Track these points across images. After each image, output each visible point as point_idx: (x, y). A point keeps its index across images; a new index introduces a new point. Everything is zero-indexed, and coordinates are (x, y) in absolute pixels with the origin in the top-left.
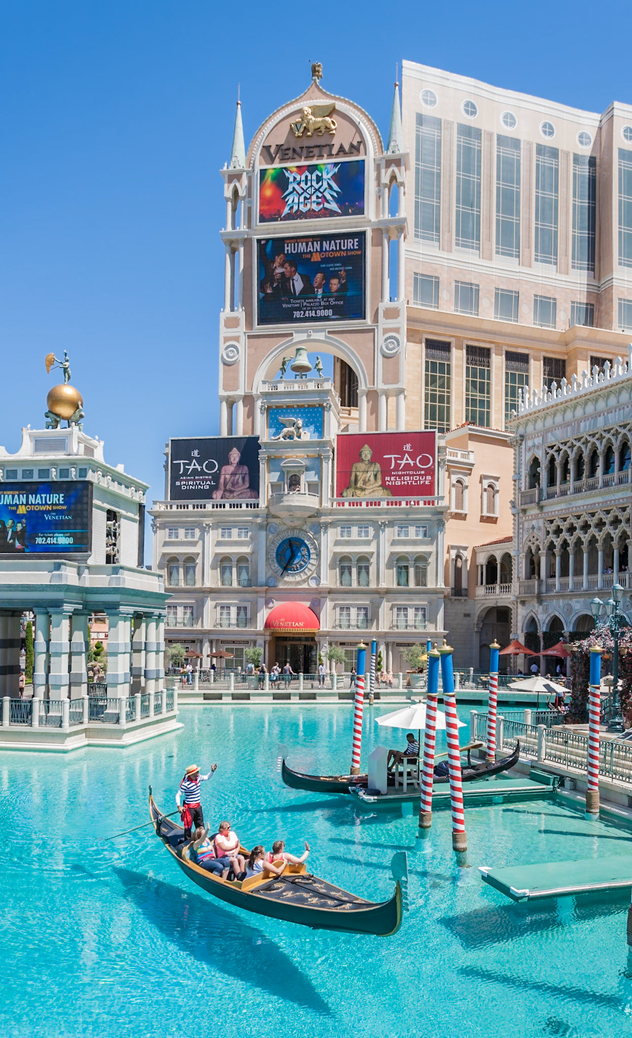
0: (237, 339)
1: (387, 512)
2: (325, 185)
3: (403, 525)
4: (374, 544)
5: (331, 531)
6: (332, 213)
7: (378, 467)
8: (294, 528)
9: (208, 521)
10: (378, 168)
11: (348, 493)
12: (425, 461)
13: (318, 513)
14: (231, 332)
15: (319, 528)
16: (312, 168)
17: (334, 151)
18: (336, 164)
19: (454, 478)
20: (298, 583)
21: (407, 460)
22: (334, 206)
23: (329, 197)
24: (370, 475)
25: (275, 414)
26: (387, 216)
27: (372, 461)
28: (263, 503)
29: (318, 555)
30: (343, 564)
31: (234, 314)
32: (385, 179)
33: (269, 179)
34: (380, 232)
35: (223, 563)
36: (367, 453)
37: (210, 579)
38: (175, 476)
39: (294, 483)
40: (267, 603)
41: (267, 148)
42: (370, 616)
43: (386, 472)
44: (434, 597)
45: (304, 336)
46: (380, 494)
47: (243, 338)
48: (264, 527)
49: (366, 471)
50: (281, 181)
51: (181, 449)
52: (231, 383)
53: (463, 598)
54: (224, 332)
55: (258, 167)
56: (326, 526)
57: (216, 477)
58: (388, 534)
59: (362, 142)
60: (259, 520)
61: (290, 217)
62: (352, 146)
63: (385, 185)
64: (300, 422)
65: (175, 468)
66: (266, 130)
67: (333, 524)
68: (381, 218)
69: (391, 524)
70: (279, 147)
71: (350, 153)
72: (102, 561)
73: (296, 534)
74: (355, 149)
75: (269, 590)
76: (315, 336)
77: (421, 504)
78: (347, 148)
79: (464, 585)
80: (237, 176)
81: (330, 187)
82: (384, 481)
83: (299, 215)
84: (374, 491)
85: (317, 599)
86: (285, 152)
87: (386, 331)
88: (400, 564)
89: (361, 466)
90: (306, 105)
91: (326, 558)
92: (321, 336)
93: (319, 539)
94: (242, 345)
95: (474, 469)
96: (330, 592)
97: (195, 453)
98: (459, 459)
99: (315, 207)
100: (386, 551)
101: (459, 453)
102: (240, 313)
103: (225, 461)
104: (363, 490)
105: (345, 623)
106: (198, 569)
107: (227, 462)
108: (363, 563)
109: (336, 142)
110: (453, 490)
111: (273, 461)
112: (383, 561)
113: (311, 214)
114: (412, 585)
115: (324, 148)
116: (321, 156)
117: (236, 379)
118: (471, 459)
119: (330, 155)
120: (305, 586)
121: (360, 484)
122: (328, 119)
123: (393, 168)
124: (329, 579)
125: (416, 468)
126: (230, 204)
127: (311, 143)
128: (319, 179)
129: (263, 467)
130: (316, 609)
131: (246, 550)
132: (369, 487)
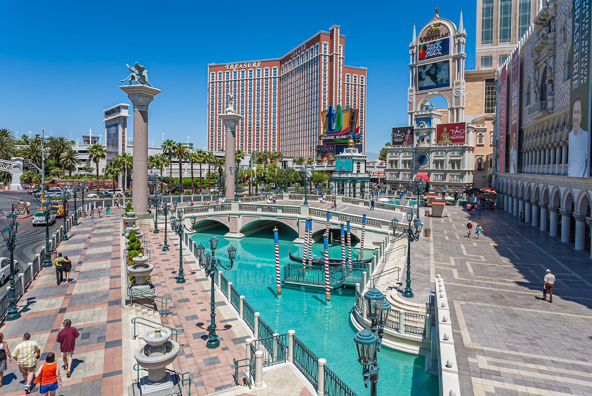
0: (412, 95)
1: (449, 148)
2: (438, 47)
3: (454, 151)
4: (445, 157)
5: (433, 153)
6: (440, 55)
7: (448, 133)
8: (423, 153)
9: (401, 151)
10: (454, 38)
11: (440, 142)
12: (462, 131)
13: (429, 148)
14: (411, 94)
15: (430, 152)
16: (433, 43)
17: (440, 36)
18: (441, 40)
19: (478, 134)
20: (424, 168)
21: (457, 131)
22: (440, 53)
23: (439, 51)
24: (446, 136)
25: (418, 120)
26: (457, 54)
27: (447, 132)
28: (415, 146)
29: (429, 160)
30: (436, 162)
31: (412, 88)
32: (456, 42)
33: (421, 48)
34: (454, 58)
35: (404, 162)
36: (445, 129)
37: (401, 166)
38: (394, 138)
39: (423, 140)
40: (416, 174)
41: (421, 39)
42: (444, 178)
43: (451, 135)
44: (462, 172)
45: (431, 93)
46: (449, 141)
47: (414, 95)
48: (415, 152)
49: (445, 135)
50: (425, 48)
51: (395, 130)
52: (411, 108)
53: (482, 172)
54: (409, 94)
55: (419, 44)
56: (432, 152)
57: (404, 138)
58: (449, 154)
59: (449, 32)
60: (414, 150)
61: (427, 58)
62: (446, 34)
63: (457, 44)
64: (424, 123)
65: (394, 135)
66: (421, 33)
67: (434, 151)
68: (455, 54)
69: (450, 151)
70: (424, 38)
71: (445, 36)
72: (356, 172)
73: (424, 154)
74: (447, 35)
75: (417, 170)
76: (435, 93)
77: (459, 145)
78: (444, 35)
79: (482, 167)
80: (413, 47)
81: (439, 47)
82: (450, 138)
83: (430, 57)
84: (447, 140)
85: (429, 172)
86: (426, 39)
87: (456, 89)
88: (452, 163)
89: (443, 133)
90: (432, 24)
91: (432, 161)
92: (436, 93)
93: (429, 155)
94: (414, 97)
95: (487, 130)
96: (433, 170)
97: (399, 131)
98: (481, 127)
99: (435, 54)
100: (449, 159)
101: (481, 125)
102: (414, 88)
103: (406, 133)
104: (444, 140)
105: (437, 179)
106: (398, 164)
107: (407, 134)
108: (442, 162)
109: (441, 34)
110: (478, 138)
111: (417, 134)
112: (448, 161)
113: (434, 56)
114: (456, 169)
115: (437, 36)
116: (436, 39)
117: (412, 107)
118: (486, 127)
119: (439, 38)
120: (426, 169)
121: (443, 139)
122: (438, 27)
123: (459, 38)
124: (432, 167)
125: (459, 134)
126: (411, 56)
127: (434, 35)
128: (436, 45)
129: (415, 135)
130: (429, 176)
131: (411, 159)
132: (446, 140)
